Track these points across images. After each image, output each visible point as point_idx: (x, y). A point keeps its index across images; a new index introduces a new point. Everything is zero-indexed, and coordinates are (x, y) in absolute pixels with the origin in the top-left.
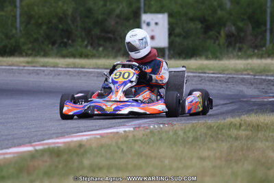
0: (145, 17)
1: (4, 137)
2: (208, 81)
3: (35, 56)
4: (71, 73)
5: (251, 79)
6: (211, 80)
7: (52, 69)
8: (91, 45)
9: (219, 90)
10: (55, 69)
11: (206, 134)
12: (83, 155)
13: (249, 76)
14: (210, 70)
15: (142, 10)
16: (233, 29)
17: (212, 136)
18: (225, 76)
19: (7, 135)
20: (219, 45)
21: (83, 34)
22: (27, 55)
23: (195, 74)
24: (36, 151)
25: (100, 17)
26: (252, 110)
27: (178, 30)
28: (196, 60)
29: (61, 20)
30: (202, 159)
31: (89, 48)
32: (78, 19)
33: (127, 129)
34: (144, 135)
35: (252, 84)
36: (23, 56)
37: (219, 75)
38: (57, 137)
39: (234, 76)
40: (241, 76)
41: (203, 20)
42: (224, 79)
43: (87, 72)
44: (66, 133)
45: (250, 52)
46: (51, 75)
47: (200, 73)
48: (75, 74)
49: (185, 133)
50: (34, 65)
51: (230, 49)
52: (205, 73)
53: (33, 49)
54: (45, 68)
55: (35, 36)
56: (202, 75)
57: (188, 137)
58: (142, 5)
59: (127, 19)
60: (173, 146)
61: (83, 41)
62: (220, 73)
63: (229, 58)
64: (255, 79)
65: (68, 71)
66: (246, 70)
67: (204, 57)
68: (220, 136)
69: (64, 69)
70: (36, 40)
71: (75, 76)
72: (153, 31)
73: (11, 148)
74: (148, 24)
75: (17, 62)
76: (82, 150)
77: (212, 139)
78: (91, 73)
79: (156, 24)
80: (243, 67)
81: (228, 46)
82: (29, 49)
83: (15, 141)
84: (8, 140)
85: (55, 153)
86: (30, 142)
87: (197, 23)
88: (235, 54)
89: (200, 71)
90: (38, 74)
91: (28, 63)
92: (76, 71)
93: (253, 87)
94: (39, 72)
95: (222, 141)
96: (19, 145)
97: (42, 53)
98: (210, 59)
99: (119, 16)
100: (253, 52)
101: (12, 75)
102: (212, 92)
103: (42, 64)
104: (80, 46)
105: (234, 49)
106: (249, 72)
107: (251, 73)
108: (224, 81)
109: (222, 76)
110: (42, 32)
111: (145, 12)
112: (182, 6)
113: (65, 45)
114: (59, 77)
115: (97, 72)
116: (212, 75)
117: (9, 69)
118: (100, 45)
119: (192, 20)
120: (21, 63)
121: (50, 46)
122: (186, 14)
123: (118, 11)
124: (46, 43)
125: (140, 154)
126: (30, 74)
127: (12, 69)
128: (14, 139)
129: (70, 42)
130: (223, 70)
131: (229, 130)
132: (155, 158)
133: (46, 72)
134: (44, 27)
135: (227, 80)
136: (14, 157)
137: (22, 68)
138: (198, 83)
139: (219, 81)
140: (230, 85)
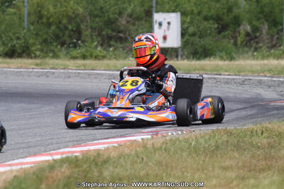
0: (158, 17)
1: (19, 145)
2: (224, 83)
3: (44, 57)
5: (268, 81)
6: (227, 82)
7: (62, 71)
8: (102, 45)
9: (235, 93)
10: (66, 71)
12: (102, 165)
13: (266, 78)
15: (154, 9)
16: (249, 28)
18: (241, 77)
19: (22, 143)
20: (235, 44)
22: (36, 57)
23: (209, 76)
24: (54, 160)
25: (112, 17)
26: (272, 116)
27: (191, 30)
28: (210, 60)
29: (70, 19)
31: (99, 48)
32: (88, 18)
33: (144, 137)
35: (270, 87)
36: (31, 58)
37: (235, 77)
38: (74, 146)
39: (251, 78)
40: (258, 78)
41: (218, 19)
42: (240, 81)
43: (98, 74)
44: (83, 140)
45: (266, 52)
46: (61, 77)
48: (85, 76)
50: (43, 67)
52: (220, 75)
53: (42, 51)
54: (55, 71)
55: (44, 37)
56: (217, 76)
58: (154, 3)
59: (138, 19)
60: (195, 156)
61: (93, 41)
62: (236, 75)
63: (245, 59)
64: (272, 81)
65: (79, 73)
66: (263, 72)
67: (218, 58)
69: (75, 71)
70: (45, 40)
72: (165, 31)
73: (26, 157)
74: (160, 24)
75: (25, 64)
77: (233, 148)
78: (102, 75)
79: (169, 23)
80: (259, 68)
82: (36, 50)
83: (30, 150)
84: (23, 148)
85: (74, 163)
86: (46, 151)
87: (211, 22)
88: (250, 54)
89: (215, 73)
90: (48, 77)
91: (37, 64)
92: (86, 73)
93: (270, 90)
94: (48, 74)
95: (244, 150)
96: (35, 155)
97: (51, 55)
98: (225, 60)
99: (130, 16)
100: (270, 52)
101: (21, 77)
102: (229, 95)
103: (51, 66)
104: (90, 47)
105: (250, 48)
106: (266, 73)
107: (269, 75)
108: (239, 83)
109: (238, 77)
111: (157, 12)
112: (195, 4)
113: (75, 46)
114: (69, 80)
115: (109, 74)
117: (17, 72)
118: (110, 46)
119: (206, 19)
120: (29, 64)
121: (59, 47)
122: (200, 13)
123: (129, 10)
124: (55, 44)
125: (160, 164)
126: (39, 76)
127: (21, 72)
128: (29, 147)
130: (239, 72)
131: (251, 137)
132: (176, 168)
133: (56, 75)
134: (53, 28)
135: (244, 82)
136: (31, 167)
137: (31, 70)
138: (213, 85)
139: (235, 83)
140: (247, 87)
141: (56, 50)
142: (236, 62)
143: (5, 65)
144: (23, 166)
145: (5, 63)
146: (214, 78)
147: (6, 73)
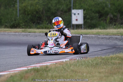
0: (74, 11)
1: (14, 64)
3: (26, 28)
4: (41, 36)
6: (102, 38)
7: (33, 34)
8: (50, 23)
10: (35, 34)
11: (101, 62)
12: (48, 71)
13: (119, 37)
14: (102, 34)
16: (112, 16)
17: (103, 63)
20: (106, 23)
21: (47, 18)
22: (22, 28)
23: (95, 36)
24: (28, 69)
25: (54, 11)
26: (121, 52)
27: (88, 17)
28: (96, 29)
29: (37, 12)
30: (100, 73)
31: (49, 25)
32: (44, 12)
33: (67, 60)
34: (74, 62)
35: (120, 40)
36: (21, 28)
37: (106, 36)
38: (37, 64)
39: (113, 36)
40: (116, 37)
41: (99, 12)
44: (41, 62)
45: (119, 26)
46: (33, 36)
47: (97, 35)
49: (92, 61)
50: (25, 32)
51: (111, 25)
52: (100, 35)
53: (25, 25)
54: (30, 34)
55: (26, 20)
56: (98, 36)
57: (93, 63)
58: (72, 6)
59: (66, 12)
60: (87, 67)
61: (46, 21)
62: (106, 35)
63: (110, 29)
64: (121, 38)
65: (40, 35)
66: (118, 34)
67: (99, 28)
68: (107, 63)
69: (39, 34)
70: (26, 21)
71: (43, 37)
72: (77, 17)
73: (17, 68)
74: (75, 14)
75: (18, 31)
76: (48, 69)
77: (103, 64)
79: (78, 14)
80: (116, 33)
81: (110, 24)
82: (23, 25)
85: (36, 70)
86: (25, 66)
88: (113, 27)
89: (98, 34)
90: (27, 36)
91: (23, 31)
94: (28, 35)
95: (108, 65)
96: (20, 67)
97: (29, 27)
98: (102, 29)
99: (62, 11)
100: (121, 26)
101: (16, 36)
102: (103, 43)
103: (29, 32)
104: (45, 24)
105: (112, 25)
106: (119, 34)
107: (120, 35)
108: (108, 39)
109: (107, 36)
110: (29, 18)
111: (73, 9)
112: (89, 6)
113: (39, 23)
114: (36, 37)
116: (103, 36)
117: (15, 34)
120: (20, 31)
121: (32, 24)
122: (91, 10)
123: (61, 9)
124: (31, 23)
125: (73, 71)
126: (23, 36)
127: (16, 34)
128: (18, 64)
129: (41, 22)
130: (108, 34)
131: (111, 60)
132: (79, 72)
133: (31, 35)
134: (30, 16)
135: (109, 38)
136: (18, 72)
137: (20, 33)
138: (97, 39)
139: (106, 38)
140: (111, 40)
141: (31, 25)
142: (107, 30)
143: (9, 31)
144: (15, 72)
145: (9, 30)
146: (97, 37)
147: (10, 35)
